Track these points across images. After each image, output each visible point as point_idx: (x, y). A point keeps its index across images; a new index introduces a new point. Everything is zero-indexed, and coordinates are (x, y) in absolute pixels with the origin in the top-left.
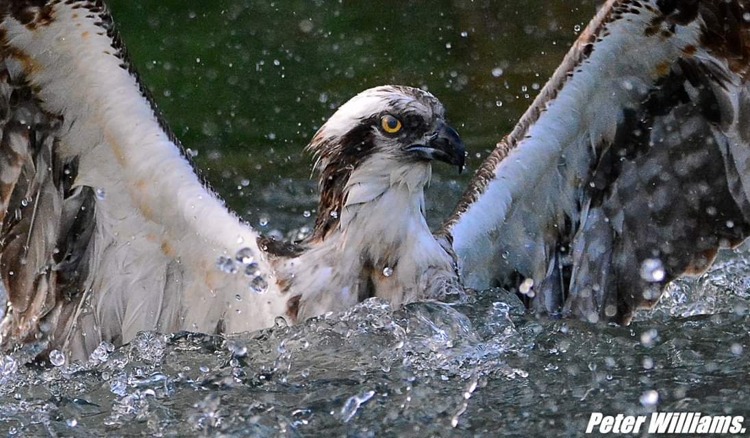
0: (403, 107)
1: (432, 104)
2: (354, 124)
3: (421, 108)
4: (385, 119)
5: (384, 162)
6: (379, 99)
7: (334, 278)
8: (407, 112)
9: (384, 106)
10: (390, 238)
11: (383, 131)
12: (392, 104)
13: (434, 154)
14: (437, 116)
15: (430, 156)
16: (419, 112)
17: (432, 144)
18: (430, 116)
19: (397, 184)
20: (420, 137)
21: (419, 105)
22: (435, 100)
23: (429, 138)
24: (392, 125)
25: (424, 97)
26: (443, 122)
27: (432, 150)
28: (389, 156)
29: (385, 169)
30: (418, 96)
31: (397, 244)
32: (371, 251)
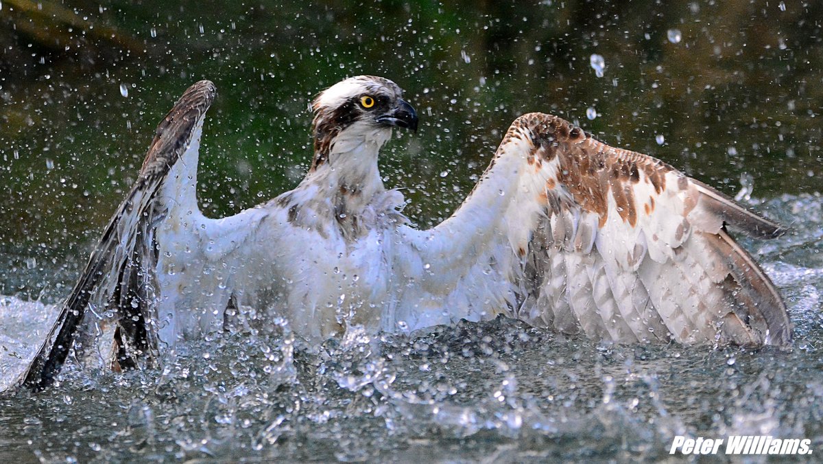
0: (376, 90)
1: (394, 88)
2: (343, 101)
3: (386, 91)
4: (363, 99)
5: (361, 127)
6: (359, 85)
7: (320, 192)
8: (378, 94)
9: (362, 90)
10: (360, 172)
11: (361, 106)
12: (368, 88)
13: (396, 122)
14: (398, 96)
15: (394, 124)
16: (386, 94)
17: (396, 115)
18: (394, 96)
19: (370, 141)
20: (387, 111)
21: (386, 89)
22: (395, 85)
23: (394, 110)
24: (368, 102)
25: (388, 83)
26: (402, 100)
27: (396, 119)
28: (366, 123)
29: (362, 132)
30: (384, 83)
31: (364, 177)
32: (346, 179)
